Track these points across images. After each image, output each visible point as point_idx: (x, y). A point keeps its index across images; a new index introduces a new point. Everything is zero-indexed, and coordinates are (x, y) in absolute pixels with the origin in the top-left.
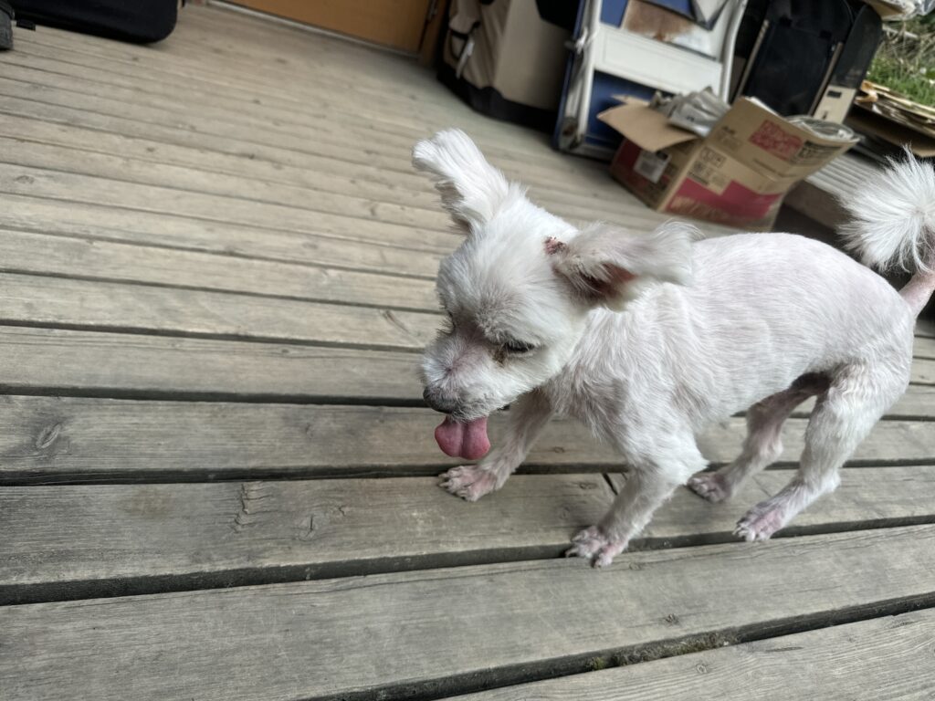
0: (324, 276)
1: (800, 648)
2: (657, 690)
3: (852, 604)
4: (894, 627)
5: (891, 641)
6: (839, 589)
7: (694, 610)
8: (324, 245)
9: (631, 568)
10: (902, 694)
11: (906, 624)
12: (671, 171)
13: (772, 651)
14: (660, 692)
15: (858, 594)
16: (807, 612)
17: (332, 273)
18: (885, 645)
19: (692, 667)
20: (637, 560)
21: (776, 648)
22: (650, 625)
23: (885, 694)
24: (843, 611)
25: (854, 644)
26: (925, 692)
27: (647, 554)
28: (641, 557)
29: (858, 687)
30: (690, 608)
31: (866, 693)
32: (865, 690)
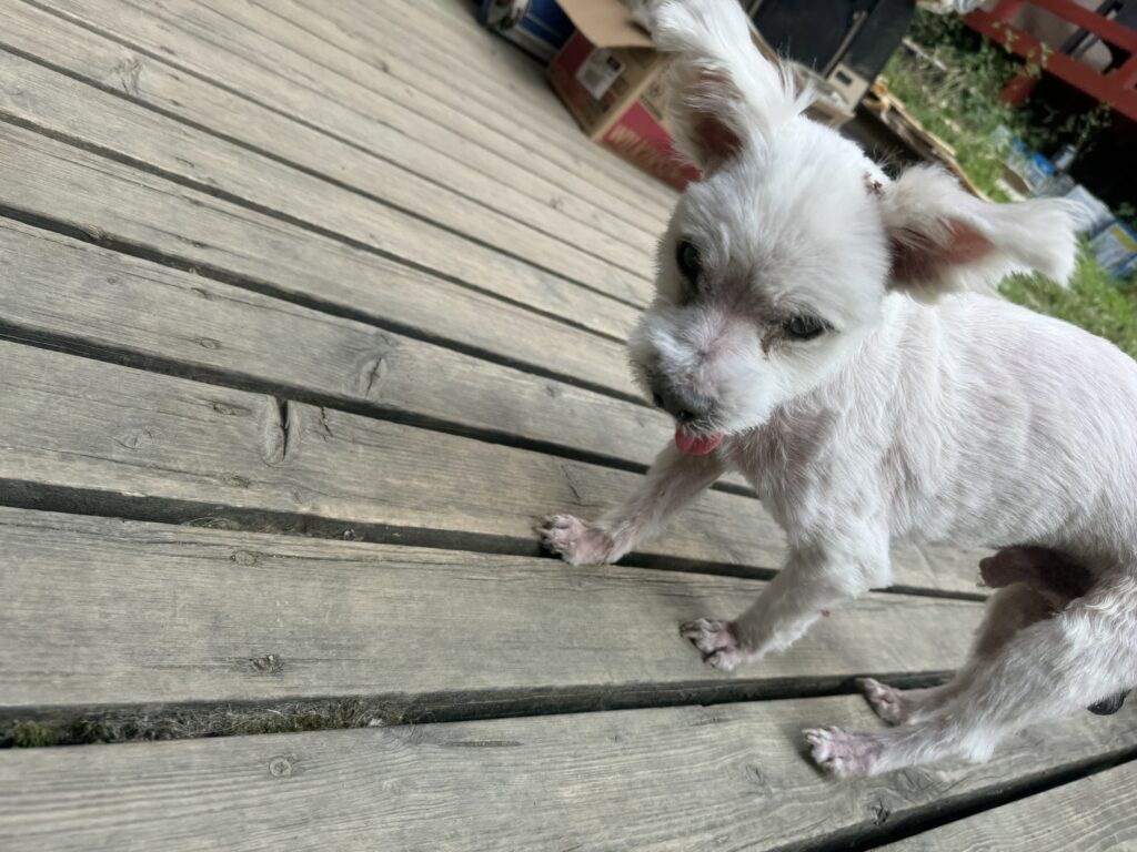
1: (517, 744)
2: (133, 805)
3: (644, 679)
4: (697, 724)
5: (684, 747)
6: (631, 654)
7: (332, 653)
9: (233, 559)
10: (668, 838)
11: (719, 721)
12: (620, 87)
13: (458, 744)
14: (139, 809)
15: (660, 664)
16: (560, 683)
18: (672, 752)
19: (261, 762)
20: (255, 547)
21: (468, 739)
22: (206, 669)
23: (641, 836)
24: (623, 689)
25: (619, 746)
26: (709, 836)
27: (287, 540)
28: (268, 544)
29: (597, 821)
30: (323, 648)
31: (606, 834)
32: (607, 828)
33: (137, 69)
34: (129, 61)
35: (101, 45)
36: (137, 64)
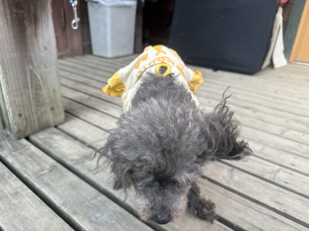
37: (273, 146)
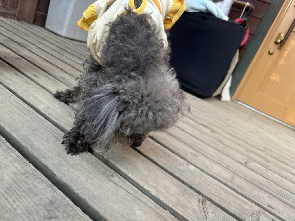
0: (186, 166)
8: (202, 158)
17: (192, 167)
33: (259, 216)
34: (257, 212)
35: (247, 204)
36: (259, 213)
37: (242, 176)
